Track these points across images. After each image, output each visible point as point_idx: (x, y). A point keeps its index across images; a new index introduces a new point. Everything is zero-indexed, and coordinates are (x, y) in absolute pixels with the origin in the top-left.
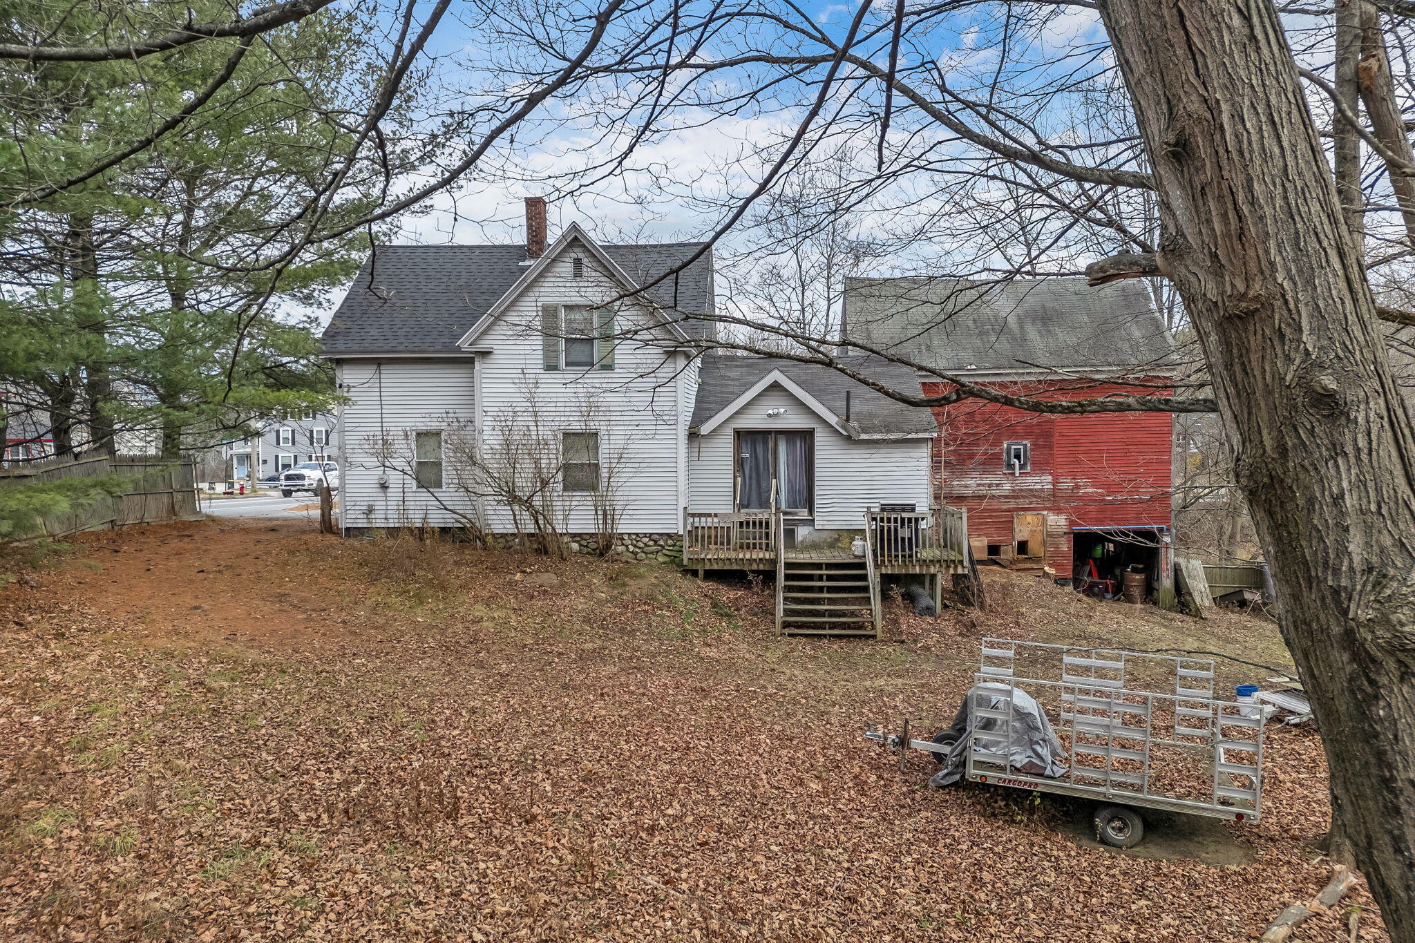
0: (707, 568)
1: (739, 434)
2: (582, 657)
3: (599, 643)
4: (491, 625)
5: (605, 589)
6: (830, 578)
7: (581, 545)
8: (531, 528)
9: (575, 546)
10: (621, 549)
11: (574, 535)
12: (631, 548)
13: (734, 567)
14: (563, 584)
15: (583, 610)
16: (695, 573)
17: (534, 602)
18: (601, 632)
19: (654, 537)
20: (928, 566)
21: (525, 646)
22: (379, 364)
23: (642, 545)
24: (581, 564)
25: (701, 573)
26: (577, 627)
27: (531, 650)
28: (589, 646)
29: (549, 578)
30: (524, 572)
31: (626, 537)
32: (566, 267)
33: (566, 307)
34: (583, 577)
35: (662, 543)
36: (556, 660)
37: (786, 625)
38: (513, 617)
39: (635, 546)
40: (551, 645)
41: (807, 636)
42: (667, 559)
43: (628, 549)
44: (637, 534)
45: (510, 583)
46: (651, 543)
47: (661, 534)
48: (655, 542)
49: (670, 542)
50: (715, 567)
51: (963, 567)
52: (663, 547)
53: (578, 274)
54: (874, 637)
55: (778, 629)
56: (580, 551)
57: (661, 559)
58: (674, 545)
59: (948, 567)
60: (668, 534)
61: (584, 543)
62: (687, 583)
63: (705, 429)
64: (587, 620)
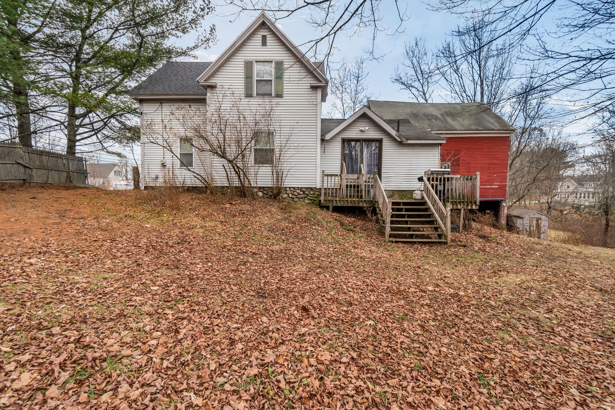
0: (334, 205)
1: (344, 141)
2: (272, 256)
3: (283, 245)
4: (201, 230)
5: (279, 214)
6: (407, 210)
7: (263, 193)
8: (236, 183)
9: (260, 194)
10: (285, 196)
11: (260, 188)
12: (291, 195)
13: (350, 205)
14: (254, 211)
15: (267, 224)
16: (328, 208)
17: (236, 218)
18: (283, 237)
19: (303, 189)
20: (457, 205)
21: (225, 247)
22: (161, 103)
23: (296, 194)
24: (264, 202)
25: (331, 208)
26: (265, 233)
27: (229, 250)
28: (276, 248)
29: (246, 207)
30: (231, 204)
31: (288, 189)
32: (258, 38)
33: (256, 62)
34: (266, 207)
35: (307, 193)
36: (251, 259)
37: (391, 236)
38: (220, 226)
39: (293, 194)
40: (246, 246)
41: (404, 242)
42: (310, 202)
43: (289, 196)
44: (294, 188)
45: (222, 208)
46: (302, 193)
47: (307, 188)
48: (304, 192)
49: (312, 192)
50: (339, 205)
51: (476, 205)
52: (308, 195)
53: (264, 43)
54: (446, 243)
55: (387, 238)
56: (263, 197)
57: (307, 202)
58: (313, 194)
59: (468, 205)
60: (310, 188)
61: (266, 192)
62: (324, 213)
63: (328, 137)
64: (271, 230)
